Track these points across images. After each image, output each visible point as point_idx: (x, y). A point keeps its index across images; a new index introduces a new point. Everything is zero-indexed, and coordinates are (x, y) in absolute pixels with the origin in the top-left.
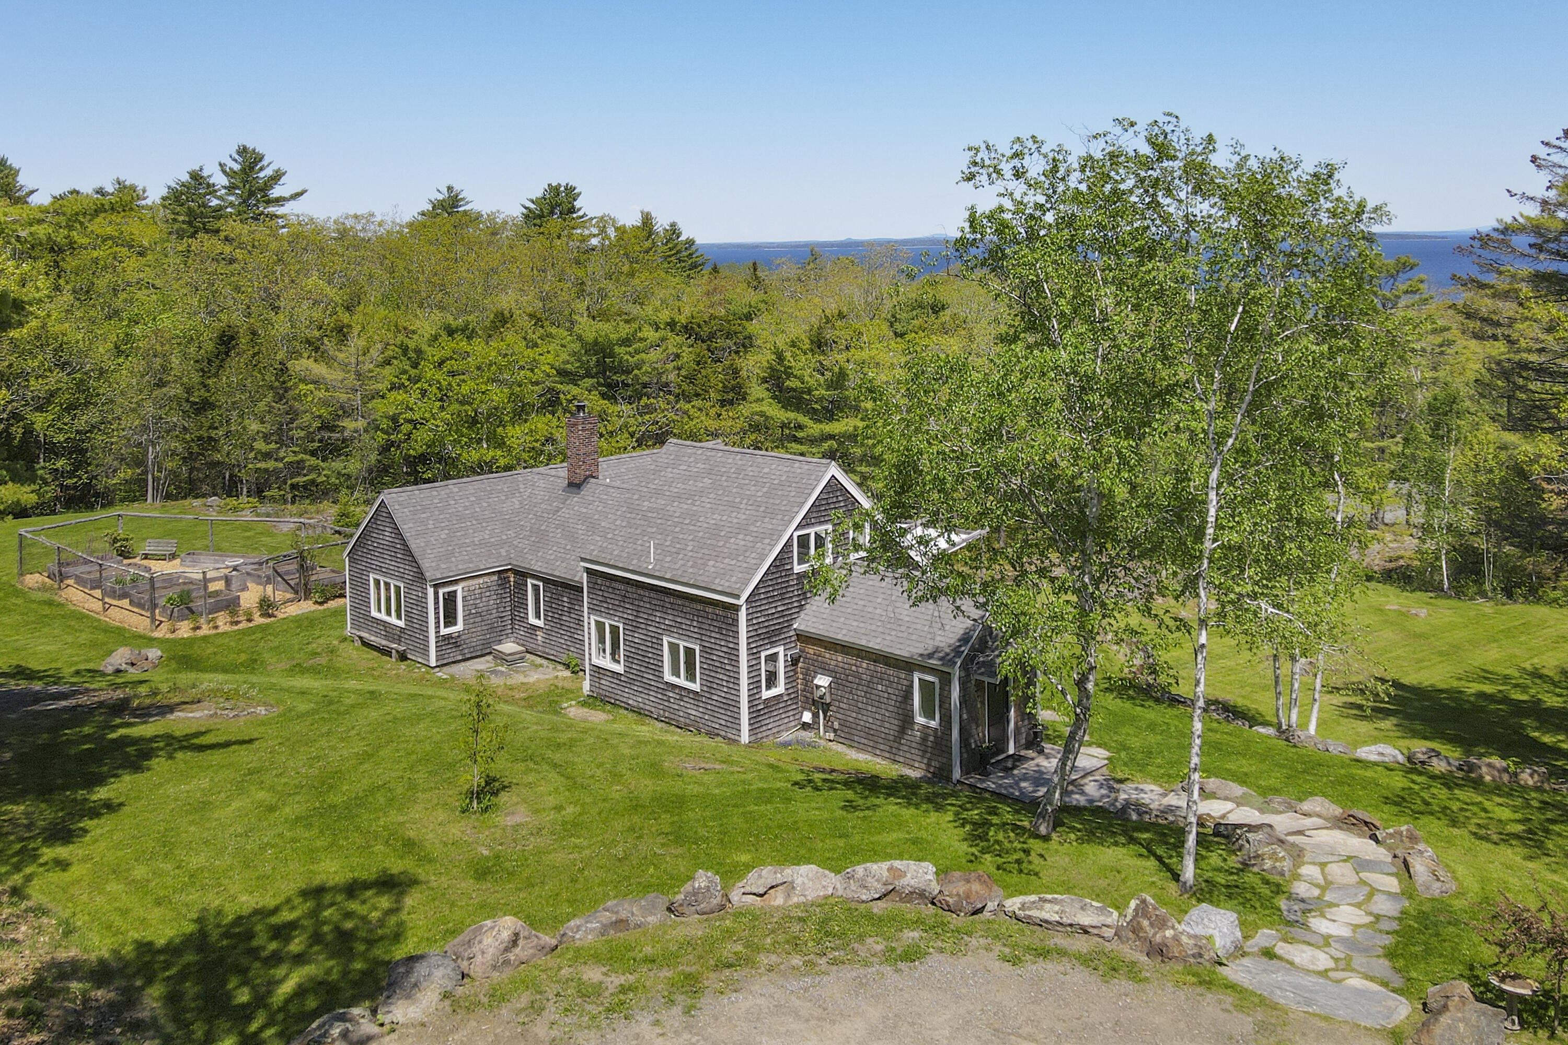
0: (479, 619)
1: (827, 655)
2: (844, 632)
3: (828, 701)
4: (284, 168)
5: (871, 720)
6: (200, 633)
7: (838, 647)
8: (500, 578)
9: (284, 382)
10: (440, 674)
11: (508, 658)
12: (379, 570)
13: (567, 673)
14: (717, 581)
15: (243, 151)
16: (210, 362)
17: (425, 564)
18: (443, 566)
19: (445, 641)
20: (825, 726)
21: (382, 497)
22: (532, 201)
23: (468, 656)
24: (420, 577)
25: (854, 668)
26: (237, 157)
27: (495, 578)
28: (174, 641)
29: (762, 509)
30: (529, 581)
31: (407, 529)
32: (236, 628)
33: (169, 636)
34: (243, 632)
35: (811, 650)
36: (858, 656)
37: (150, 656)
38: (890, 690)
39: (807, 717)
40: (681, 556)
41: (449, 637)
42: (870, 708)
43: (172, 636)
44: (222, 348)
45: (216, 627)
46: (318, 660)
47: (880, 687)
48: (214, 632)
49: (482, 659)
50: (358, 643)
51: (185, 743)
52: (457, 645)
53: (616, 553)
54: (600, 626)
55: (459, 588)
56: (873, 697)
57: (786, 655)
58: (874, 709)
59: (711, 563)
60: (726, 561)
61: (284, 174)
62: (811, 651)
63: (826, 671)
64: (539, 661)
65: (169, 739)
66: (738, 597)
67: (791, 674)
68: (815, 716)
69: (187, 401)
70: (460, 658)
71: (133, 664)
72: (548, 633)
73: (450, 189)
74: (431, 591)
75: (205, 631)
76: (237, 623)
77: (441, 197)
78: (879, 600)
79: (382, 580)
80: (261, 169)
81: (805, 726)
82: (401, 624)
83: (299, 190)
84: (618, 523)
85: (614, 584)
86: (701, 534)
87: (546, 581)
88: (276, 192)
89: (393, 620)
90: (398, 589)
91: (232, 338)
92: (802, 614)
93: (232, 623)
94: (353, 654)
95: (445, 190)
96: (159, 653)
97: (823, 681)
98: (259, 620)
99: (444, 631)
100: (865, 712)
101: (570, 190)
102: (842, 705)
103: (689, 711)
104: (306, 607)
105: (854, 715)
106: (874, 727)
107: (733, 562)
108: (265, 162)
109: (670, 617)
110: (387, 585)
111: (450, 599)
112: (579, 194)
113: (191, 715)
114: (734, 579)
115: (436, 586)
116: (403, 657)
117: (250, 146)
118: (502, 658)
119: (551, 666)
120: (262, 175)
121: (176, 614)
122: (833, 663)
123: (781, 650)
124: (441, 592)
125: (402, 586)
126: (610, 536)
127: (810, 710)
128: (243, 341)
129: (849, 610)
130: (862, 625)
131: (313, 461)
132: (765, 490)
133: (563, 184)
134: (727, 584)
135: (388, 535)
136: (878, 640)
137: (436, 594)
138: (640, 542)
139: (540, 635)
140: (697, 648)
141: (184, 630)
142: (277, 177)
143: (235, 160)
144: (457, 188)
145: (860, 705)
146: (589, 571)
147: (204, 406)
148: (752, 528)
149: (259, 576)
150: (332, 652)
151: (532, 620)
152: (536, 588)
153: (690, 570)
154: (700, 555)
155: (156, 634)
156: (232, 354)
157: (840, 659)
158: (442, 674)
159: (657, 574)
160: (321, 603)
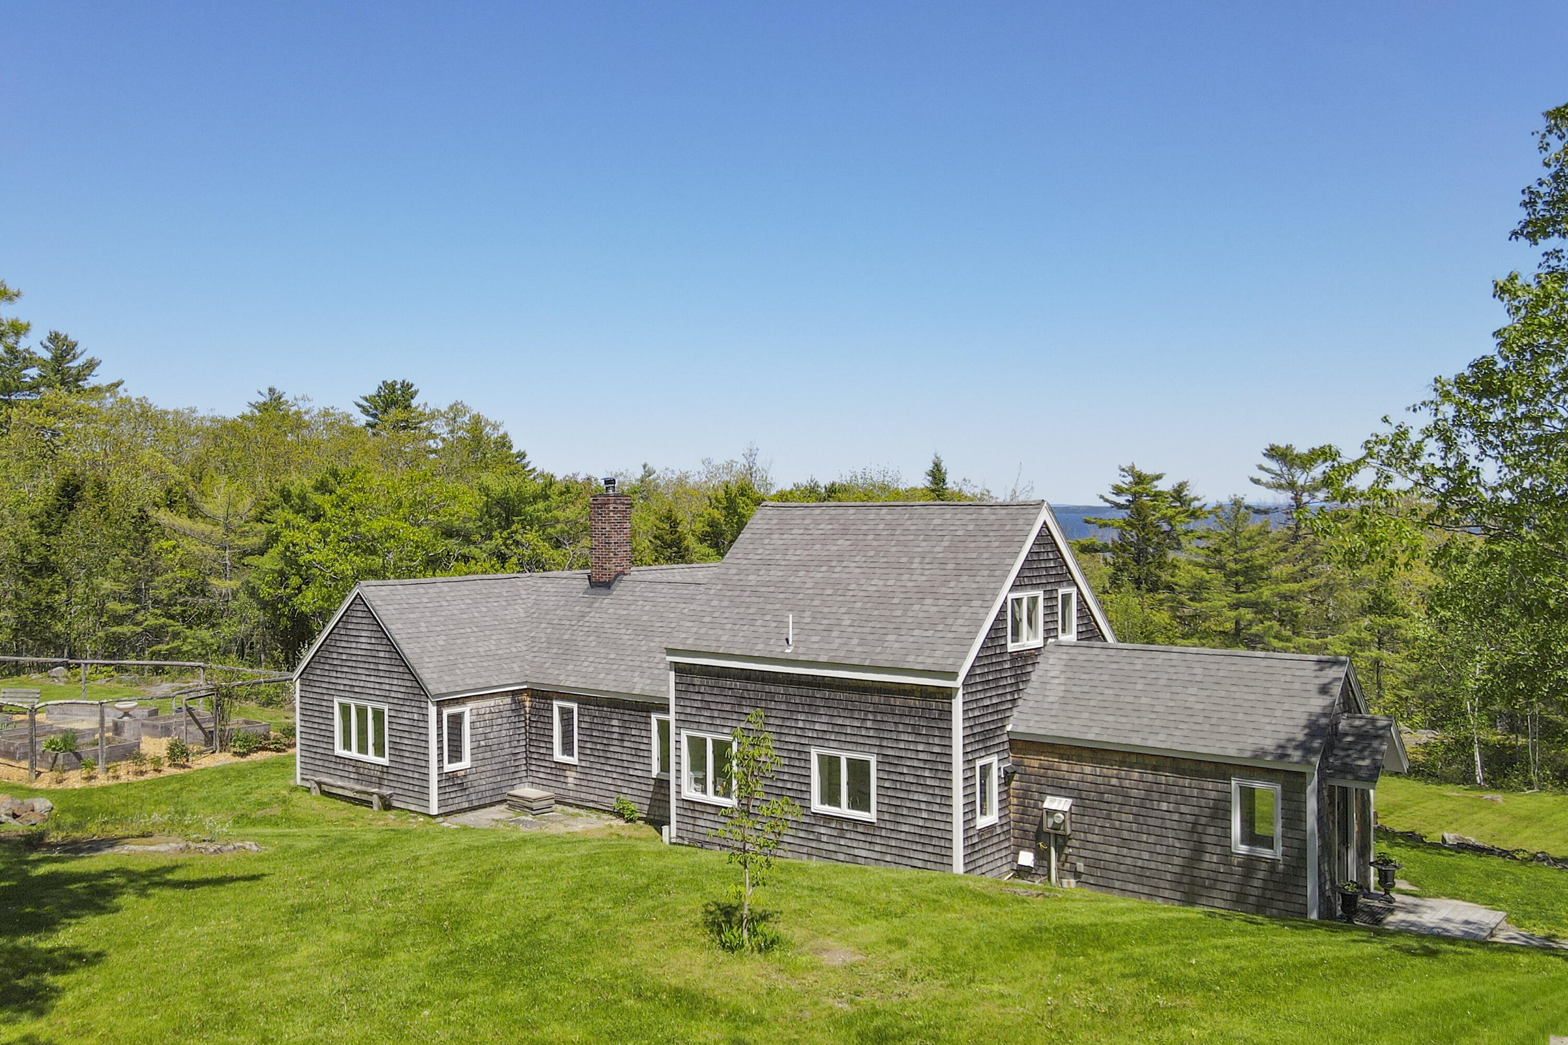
0: (488, 755)
1: (1064, 767)
2: (1097, 730)
3: (1069, 832)
4: (97, 357)
5: (1146, 856)
6: (95, 783)
7: (1086, 754)
8: (513, 699)
9: (145, 532)
10: (446, 824)
11: (535, 805)
12: (351, 691)
13: (621, 822)
14: (911, 658)
15: (55, 338)
16: (49, 515)
17: (427, 675)
18: (447, 678)
19: (450, 780)
20: (1059, 870)
21: (356, 591)
22: (366, 399)
23: (476, 803)
24: (419, 689)
25: (1114, 781)
26: (48, 344)
27: (508, 700)
28: (65, 792)
29: (950, 566)
30: (556, 704)
31: (397, 630)
32: (142, 778)
33: (54, 786)
34: (153, 783)
35: (1033, 762)
36: (1122, 763)
37: (37, 806)
38: (1183, 809)
39: (1026, 858)
40: (835, 634)
41: (452, 776)
42: (1144, 838)
43: (60, 787)
44: (65, 500)
45: (118, 777)
46: (268, 812)
47: (1164, 806)
48: (115, 782)
49: (492, 809)
50: (316, 792)
51: (156, 879)
52: (463, 788)
53: (724, 638)
54: (697, 746)
55: (466, 710)
56: (1151, 821)
57: (999, 769)
58: (1152, 839)
59: (891, 637)
60: (916, 632)
61: (98, 364)
62: (1036, 764)
63: (1061, 789)
64: (570, 810)
65: (132, 876)
66: (953, 675)
67: (1004, 796)
68: (1042, 856)
69: (22, 561)
70: (466, 805)
71: (15, 816)
72: (585, 773)
73: (271, 390)
74: (433, 710)
75: (102, 780)
76: (142, 773)
77: (262, 400)
78: (1139, 687)
79: (353, 703)
80: (74, 357)
81: (1022, 872)
82: (385, 761)
83: (115, 381)
84: (715, 603)
85: (722, 683)
86: (859, 605)
87: (585, 701)
88: (91, 382)
89: (371, 757)
90: (378, 715)
91: (77, 488)
92: (1015, 712)
93: (136, 773)
94: (314, 803)
95: (266, 392)
96: (49, 804)
97: (1059, 804)
98: (168, 771)
99: (448, 767)
100: (1135, 845)
101: (406, 387)
102: (1090, 837)
103: (856, 852)
104: (224, 759)
105: (1114, 850)
106: (1153, 865)
107: (930, 633)
108: (78, 350)
109: (824, 719)
110: (362, 712)
111: (456, 720)
112: (416, 392)
113: (151, 848)
114: (938, 654)
115: (440, 704)
116: (387, 806)
117: (63, 332)
118: (525, 806)
119: (594, 816)
120: (74, 364)
121: (60, 761)
122: (1073, 777)
123: (994, 759)
124: (446, 712)
125: (386, 708)
126: (707, 619)
127: (1028, 848)
128: (89, 494)
129: (1092, 703)
130: (1124, 720)
131: (178, 626)
132: (946, 544)
133: (399, 381)
134: (930, 660)
135: (365, 639)
136: (1162, 737)
137: (440, 714)
138: (759, 623)
139: (571, 775)
140: (873, 760)
141: (75, 780)
142: (91, 366)
143: (46, 347)
144: (279, 389)
145: (1125, 835)
146: (680, 669)
147: (45, 568)
148: (943, 590)
149: (155, 727)
150: (284, 802)
151: (558, 756)
152: (566, 714)
153: (859, 649)
154: (867, 630)
155: (37, 785)
156: (78, 505)
157: (1088, 770)
158: (449, 823)
159: (802, 658)
160: (243, 755)
